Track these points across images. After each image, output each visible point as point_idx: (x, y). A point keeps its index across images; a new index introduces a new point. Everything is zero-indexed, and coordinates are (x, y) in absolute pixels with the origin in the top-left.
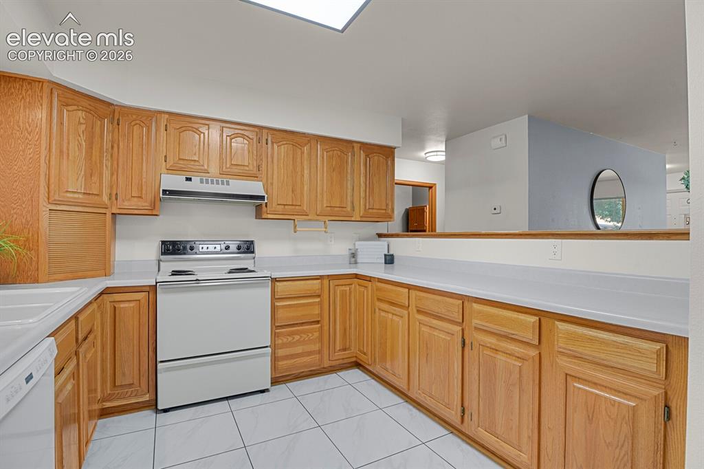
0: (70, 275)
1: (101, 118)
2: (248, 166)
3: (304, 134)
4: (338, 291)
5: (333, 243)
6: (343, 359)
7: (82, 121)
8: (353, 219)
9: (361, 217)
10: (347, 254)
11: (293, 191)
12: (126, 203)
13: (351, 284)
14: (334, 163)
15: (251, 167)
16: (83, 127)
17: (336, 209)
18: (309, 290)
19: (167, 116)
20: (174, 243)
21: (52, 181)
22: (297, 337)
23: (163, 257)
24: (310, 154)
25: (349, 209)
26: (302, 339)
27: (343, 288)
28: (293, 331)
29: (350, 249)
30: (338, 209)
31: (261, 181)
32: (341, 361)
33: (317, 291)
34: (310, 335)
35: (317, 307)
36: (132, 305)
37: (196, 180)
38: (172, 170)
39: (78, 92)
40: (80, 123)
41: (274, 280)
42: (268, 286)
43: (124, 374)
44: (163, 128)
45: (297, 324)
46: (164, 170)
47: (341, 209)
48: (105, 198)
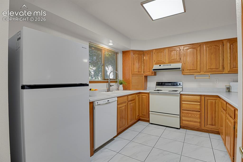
0: (136, 89)
1: (141, 55)
2: (176, 59)
3: (198, 43)
4: (209, 102)
5: (218, 83)
6: (212, 129)
7: (137, 56)
8: (223, 73)
9: (228, 72)
10: (225, 87)
11: (193, 65)
12: (147, 73)
13: (216, 100)
14: (212, 51)
15: (178, 59)
16: (137, 58)
17: (213, 69)
18: (195, 99)
19: (155, 50)
20: (159, 83)
21: (132, 70)
22: (190, 115)
23: (156, 86)
24: (200, 50)
25: (221, 68)
26: (192, 116)
27: (212, 101)
28: (189, 113)
29: (226, 86)
30: (215, 69)
31: (181, 63)
32: (210, 129)
33: (199, 100)
34: (196, 115)
35: (199, 106)
36: (145, 97)
37: (162, 65)
38: (156, 64)
39: (136, 51)
40: (137, 57)
41: (181, 95)
42: (179, 96)
43: (143, 112)
44: (154, 53)
45: (190, 110)
46: (154, 64)
47: (216, 69)
48: (142, 72)
